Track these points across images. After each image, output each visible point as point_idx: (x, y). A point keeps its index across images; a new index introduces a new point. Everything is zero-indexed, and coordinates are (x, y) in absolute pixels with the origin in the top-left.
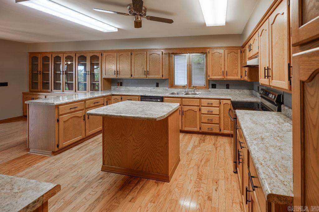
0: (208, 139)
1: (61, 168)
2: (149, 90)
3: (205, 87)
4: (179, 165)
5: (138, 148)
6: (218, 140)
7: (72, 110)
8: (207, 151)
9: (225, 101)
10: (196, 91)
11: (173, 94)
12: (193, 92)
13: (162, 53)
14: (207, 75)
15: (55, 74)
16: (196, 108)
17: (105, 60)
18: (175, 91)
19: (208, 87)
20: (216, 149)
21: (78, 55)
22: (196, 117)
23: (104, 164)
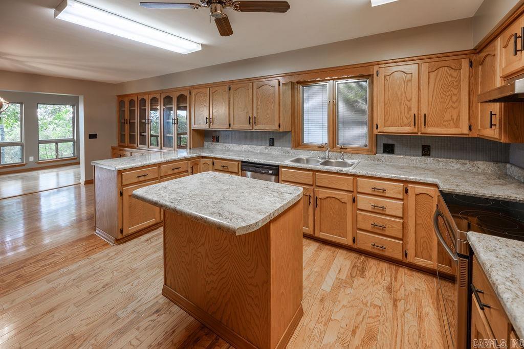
0: (374, 269)
1: (116, 271)
2: (258, 151)
3: (368, 150)
4: (298, 328)
5: (214, 273)
6: (399, 278)
7: (141, 179)
8: (369, 305)
9: (420, 189)
10: (345, 156)
11: (298, 160)
12: (340, 160)
13: (279, 82)
14: (372, 124)
15: (141, 122)
16: (346, 197)
17: (195, 101)
18: (304, 155)
19: (374, 150)
20: (395, 306)
21: (163, 96)
22: (346, 215)
23: (165, 284)
